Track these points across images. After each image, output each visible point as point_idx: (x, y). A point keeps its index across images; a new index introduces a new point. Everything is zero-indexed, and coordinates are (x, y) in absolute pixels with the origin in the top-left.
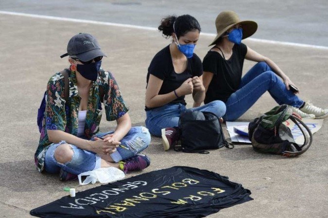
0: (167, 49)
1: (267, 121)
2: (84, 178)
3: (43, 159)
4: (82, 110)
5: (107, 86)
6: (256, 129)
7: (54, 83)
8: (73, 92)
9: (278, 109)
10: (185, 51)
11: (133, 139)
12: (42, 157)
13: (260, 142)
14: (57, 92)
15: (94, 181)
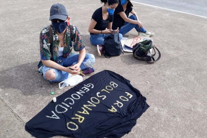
0: (101, 9)
1: (142, 47)
2: (62, 84)
3: (41, 71)
4: (62, 47)
5: (75, 34)
6: (137, 50)
7: (43, 34)
8: (56, 38)
9: (147, 42)
10: (110, 11)
11: (87, 61)
12: (41, 70)
13: (138, 56)
14: (44, 40)
15: (67, 85)
